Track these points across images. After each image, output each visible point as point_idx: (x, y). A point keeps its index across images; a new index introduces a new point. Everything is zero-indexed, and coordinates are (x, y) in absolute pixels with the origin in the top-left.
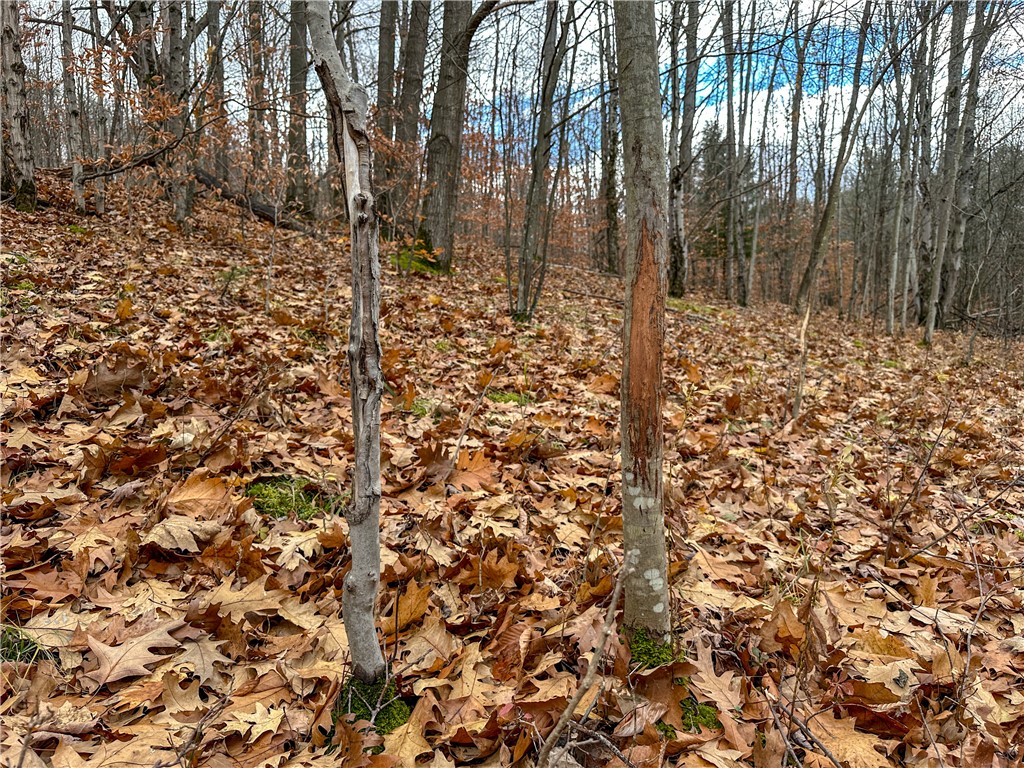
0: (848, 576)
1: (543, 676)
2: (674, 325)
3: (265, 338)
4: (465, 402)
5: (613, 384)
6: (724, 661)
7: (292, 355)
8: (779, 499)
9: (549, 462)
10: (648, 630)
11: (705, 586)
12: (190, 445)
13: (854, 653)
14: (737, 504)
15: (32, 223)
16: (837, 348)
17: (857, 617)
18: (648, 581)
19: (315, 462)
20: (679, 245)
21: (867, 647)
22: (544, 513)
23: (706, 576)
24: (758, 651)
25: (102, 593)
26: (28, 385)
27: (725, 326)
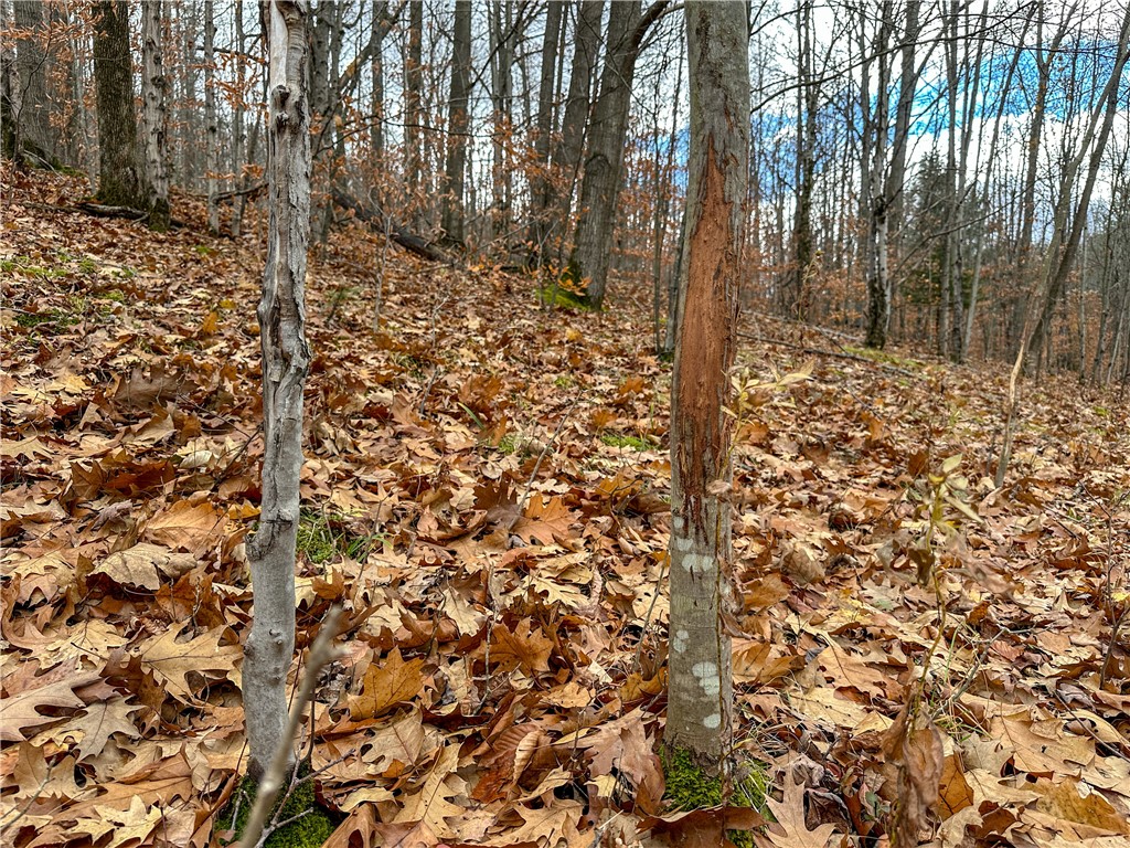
0: (1042, 698)
1: (536, 804)
2: (864, 377)
3: (358, 362)
4: (570, 443)
5: (763, 434)
6: (821, 808)
7: (382, 380)
8: (957, 587)
9: (654, 519)
10: (693, 751)
11: (826, 694)
12: (206, 465)
13: (1031, 816)
14: (897, 588)
15: (160, 242)
16: (1071, 414)
17: (1046, 760)
18: (698, 679)
19: (357, 497)
20: (881, 286)
21: (1055, 808)
22: (625, 579)
23: (830, 680)
24: (874, 798)
25: (31, 631)
26: (68, 393)
27: (930, 381)
